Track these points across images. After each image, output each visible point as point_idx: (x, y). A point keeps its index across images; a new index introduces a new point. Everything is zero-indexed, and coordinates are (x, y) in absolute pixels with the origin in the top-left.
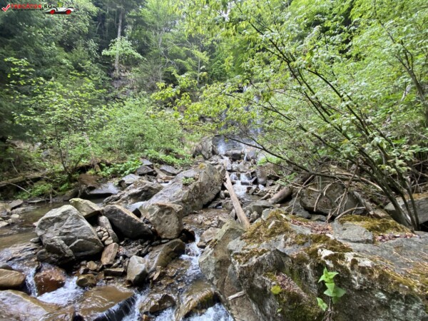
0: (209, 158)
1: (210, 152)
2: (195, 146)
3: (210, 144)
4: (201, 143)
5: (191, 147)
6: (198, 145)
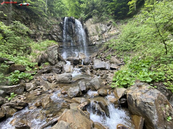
0: (56, 64)
1: (56, 59)
2: (41, 54)
3: (56, 52)
4: (47, 51)
5: (37, 55)
6: (44, 53)
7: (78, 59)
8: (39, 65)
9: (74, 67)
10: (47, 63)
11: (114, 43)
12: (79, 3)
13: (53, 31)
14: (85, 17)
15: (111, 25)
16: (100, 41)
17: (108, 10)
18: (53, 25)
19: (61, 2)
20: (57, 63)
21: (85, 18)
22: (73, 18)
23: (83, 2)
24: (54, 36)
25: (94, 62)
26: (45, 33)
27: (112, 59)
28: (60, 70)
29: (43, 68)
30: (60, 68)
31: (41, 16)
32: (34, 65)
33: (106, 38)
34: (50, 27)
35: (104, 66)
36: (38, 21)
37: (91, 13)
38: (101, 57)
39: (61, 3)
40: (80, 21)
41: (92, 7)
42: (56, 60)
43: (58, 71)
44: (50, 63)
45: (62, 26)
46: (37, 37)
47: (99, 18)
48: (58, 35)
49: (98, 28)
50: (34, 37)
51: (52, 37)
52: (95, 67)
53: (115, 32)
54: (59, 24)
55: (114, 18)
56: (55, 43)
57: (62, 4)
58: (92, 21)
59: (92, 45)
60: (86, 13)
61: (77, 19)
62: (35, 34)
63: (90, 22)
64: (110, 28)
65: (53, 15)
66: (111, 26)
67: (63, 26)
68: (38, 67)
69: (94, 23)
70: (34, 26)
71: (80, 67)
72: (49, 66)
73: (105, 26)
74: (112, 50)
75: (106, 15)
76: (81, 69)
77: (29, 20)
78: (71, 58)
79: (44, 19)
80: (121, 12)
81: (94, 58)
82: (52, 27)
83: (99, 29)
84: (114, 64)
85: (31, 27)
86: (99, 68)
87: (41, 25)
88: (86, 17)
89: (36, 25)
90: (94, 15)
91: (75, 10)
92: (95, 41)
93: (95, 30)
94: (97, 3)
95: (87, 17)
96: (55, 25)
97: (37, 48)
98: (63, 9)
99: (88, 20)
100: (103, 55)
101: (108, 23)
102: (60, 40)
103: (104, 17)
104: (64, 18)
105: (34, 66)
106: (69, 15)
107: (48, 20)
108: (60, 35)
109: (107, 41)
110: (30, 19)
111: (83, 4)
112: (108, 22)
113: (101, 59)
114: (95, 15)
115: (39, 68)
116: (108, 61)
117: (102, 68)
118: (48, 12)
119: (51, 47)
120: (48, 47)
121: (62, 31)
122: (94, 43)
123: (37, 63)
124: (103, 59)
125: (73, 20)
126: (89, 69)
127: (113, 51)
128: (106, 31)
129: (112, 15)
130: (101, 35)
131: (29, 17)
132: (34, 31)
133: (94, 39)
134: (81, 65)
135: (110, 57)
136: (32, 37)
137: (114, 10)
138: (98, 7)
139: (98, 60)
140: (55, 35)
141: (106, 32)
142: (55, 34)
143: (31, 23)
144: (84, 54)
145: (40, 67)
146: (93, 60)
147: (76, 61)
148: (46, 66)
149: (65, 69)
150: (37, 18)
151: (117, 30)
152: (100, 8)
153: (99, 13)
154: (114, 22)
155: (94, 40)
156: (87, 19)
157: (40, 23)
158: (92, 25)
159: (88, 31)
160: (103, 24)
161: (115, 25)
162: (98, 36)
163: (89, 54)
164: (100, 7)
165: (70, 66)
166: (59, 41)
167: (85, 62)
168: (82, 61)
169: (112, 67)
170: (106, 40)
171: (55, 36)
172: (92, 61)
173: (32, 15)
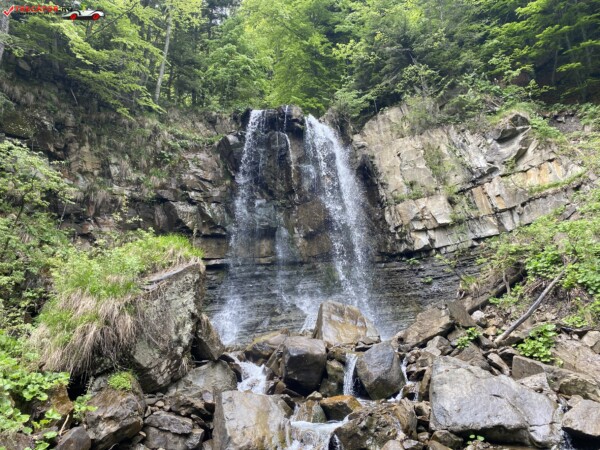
0: (175, 380)
1: (180, 350)
2: (97, 317)
3: (184, 305)
4: (133, 302)
5: (74, 327)
6: (116, 313)
7: (318, 348)
8: (76, 389)
9: (290, 408)
10: (123, 379)
11: (563, 242)
12: (326, 40)
13: (180, 180)
14: (358, 105)
15: (520, 137)
16: (457, 229)
17: (493, 61)
18: (187, 149)
19: (234, 42)
20: (185, 375)
21: (359, 109)
22: (296, 112)
23: (349, 32)
24: (183, 208)
25: (436, 378)
26: (136, 195)
27: (562, 357)
28: (199, 432)
29: (94, 410)
30: (197, 411)
31: (132, 113)
32: (46, 391)
33: (497, 213)
34: (167, 162)
35: (509, 409)
36: (112, 133)
37: (396, 81)
38: (477, 341)
39: (234, 47)
40: (333, 124)
41: (396, 54)
42: (177, 357)
43: (186, 436)
44: (142, 373)
45: (231, 152)
46: (92, 213)
47: (442, 103)
48: (208, 199)
49: (440, 156)
50: (77, 215)
51: (170, 212)
52: (441, 420)
53: (558, 174)
54: (219, 145)
55: (534, 97)
56: (185, 251)
57: (242, 50)
58: (404, 118)
59: (409, 254)
60: (364, 86)
61: (318, 114)
62: (86, 201)
63: (388, 126)
64: (521, 155)
65: (188, 101)
66: (526, 143)
67: (241, 154)
68: (69, 405)
69: (412, 132)
70: (86, 159)
71: (330, 414)
72: (131, 396)
73: (487, 145)
74: (557, 289)
75: (483, 84)
76: (338, 432)
77: (70, 134)
78: (274, 338)
79: (142, 126)
80: (574, 65)
81: (433, 348)
82: (180, 161)
83: (449, 161)
84: (586, 397)
85: (73, 165)
86: (477, 432)
87: (123, 153)
88: (367, 105)
89: (98, 155)
90: (414, 92)
91: (305, 70)
92: (425, 230)
93: (422, 165)
94: (424, 31)
95: (371, 102)
96: (197, 149)
97: (81, 283)
98: (246, 71)
99: (380, 117)
100: (492, 322)
101: (500, 126)
102: (216, 227)
103: (471, 97)
104: (247, 114)
105: (45, 397)
106: (273, 97)
107: (161, 126)
108: (217, 203)
109: (508, 226)
110: (77, 129)
111: (347, 42)
112: (503, 121)
113: (479, 353)
114: (418, 91)
115: (72, 413)
116: (539, 370)
117: (499, 427)
118: (168, 92)
119: (164, 274)
120: (143, 274)
121: (233, 178)
122: (421, 241)
123: (64, 378)
124: (495, 358)
125: (296, 120)
126: (401, 435)
127: (558, 295)
128: (492, 170)
129: (522, 81)
130: (462, 192)
131: (71, 120)
132: (83, 183)
133: (416, 219)
134: (337, 399)
135: (548, 345)
136: (67, 217)
137: (532, 59)
138: (431, 50)
139: (465, 364)
140: (191, 202)
141: (495, 176)
142: (192, 194)
143: (77, 145)
144: (354, 316)
145: (77, 407)
146: (424, 363)
147: (301, 362)
148: (113, 400)
149: (228, 425)
150: (108, 122)
151: (565, 161)
152: (446, 54)
153: (438, 81)
154: (538, 121)
155: (419, 226)
156: (371, 111)
157: (122, 144)
158: (400, 142)
159: (379, 174)
160: (468, 133)
161: (546, 134)
162: (442, 199)
163: (390, 310)
164: (442, 49)
165: (264, 401)
166: (205, 237)
167: (368, 375)
168: (344, 363)
169: (577, 425)
170: (501, 225)
171: (191, 209)
172: (414, 368)
173: (87, 109)
